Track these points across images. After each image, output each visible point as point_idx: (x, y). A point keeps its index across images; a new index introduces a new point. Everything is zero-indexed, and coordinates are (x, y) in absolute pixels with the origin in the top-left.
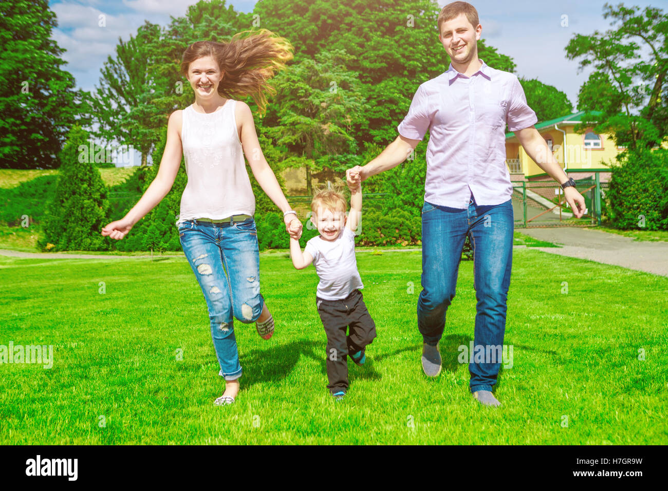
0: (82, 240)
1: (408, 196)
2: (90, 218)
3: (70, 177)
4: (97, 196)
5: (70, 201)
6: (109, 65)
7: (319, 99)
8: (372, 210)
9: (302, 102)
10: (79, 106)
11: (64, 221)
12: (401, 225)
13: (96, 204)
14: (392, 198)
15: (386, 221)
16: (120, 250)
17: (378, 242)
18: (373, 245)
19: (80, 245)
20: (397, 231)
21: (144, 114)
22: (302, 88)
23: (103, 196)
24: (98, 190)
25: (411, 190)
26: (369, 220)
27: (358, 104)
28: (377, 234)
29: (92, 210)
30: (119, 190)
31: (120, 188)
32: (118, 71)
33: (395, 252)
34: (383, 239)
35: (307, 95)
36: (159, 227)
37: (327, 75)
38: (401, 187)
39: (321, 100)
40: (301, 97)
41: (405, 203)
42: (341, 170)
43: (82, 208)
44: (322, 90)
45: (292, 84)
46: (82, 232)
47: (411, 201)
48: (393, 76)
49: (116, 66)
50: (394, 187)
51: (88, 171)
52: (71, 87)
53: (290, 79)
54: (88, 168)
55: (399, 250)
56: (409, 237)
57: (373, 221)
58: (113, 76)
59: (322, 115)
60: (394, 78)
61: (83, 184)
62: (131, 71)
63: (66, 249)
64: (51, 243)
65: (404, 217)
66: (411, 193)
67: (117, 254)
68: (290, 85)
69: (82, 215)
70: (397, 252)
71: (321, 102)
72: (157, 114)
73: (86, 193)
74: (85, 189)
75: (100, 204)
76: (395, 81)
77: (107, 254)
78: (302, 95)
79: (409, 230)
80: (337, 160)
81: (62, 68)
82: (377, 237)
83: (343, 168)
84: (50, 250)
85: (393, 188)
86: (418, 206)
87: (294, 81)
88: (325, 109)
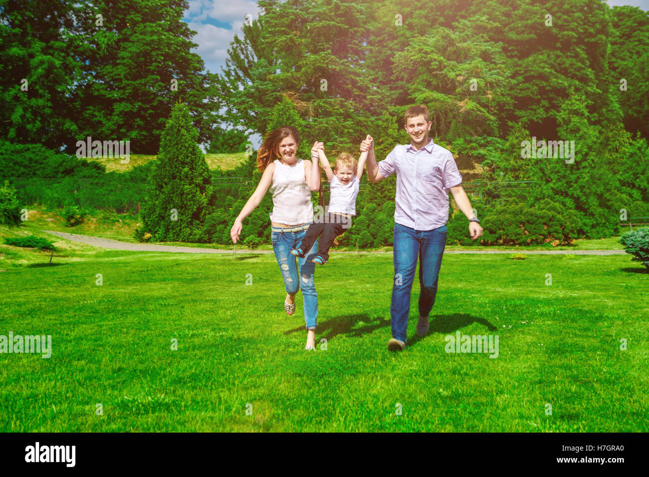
0: (180, 230)
1: (560, 183)
2: (191, 205)
3: (169, 159)
4: (199, 180)
5: (169, 186)
6: (235, 45)
7: (455, 72)
8: (514, 200)
9: (436, 76)
10: (206, 90)
11: (163, 209)
12: (550, 220)
13: (198, 189)
14: (540, 186)
15: (532, 215)
16: (217, 242)
17: (521, 241)
18: (514, 245)
19: (178, 235)
20: (545, 228)
21: (260, 92)
22: (435, 60)
23: (207, 181)
24: (201, 174)
25: (564, 177)
26: (510, 213)
27: (500, 78)
28: (520, 231)
29: (194, 196)
30: (233, 175)
31: (234, 173)
32: (245, 52)
33: (542, 255)
34: (528, 237)
35: (441, 67)
36: (262, 217)
37: (465, 45)
38: (552, 172)
39: (458, 73)
40: (434, 70)
41: (557, 192)
42: (479, 154)
43: (182, 194)
44: (458, 63)
45: (425, 56)
46: (181, 221)
47: (563, 190)
48: (544, 49)
49: (243, 46)
50: (543, 173)
51: (191, 153)
52: (200, 70)
53: (422, 49)
54: (190, 149)
55: (547, 252)
56: (560, 235)
57: (515, 214)
58: (240, 57)
59: (458, 90)
60: (544, 51)
61: (184, 168)
62: (258, 52)
63: (163, 240)
64: (148, 232)
65: (554, 209)
66: (564, 181)
67: (214, 247)
68: (422, 57)
69: (181, 201)
70: (546, 255)
71: (457, 76)
72: (273, 92)
73: (187, 177)
74: (187, 173)
75: (202, 189)
76: (546, 55)
77: (203, 247)
78: (435, 67)
79: (561, 226)
80: (475, 142)
81: (192, 51)
82: (520, 234)
83: (483, 151)
84: (148, 240)
85: (541, 174)
86: (572, 197)
87: (426, 53)
88: (462, 84)
